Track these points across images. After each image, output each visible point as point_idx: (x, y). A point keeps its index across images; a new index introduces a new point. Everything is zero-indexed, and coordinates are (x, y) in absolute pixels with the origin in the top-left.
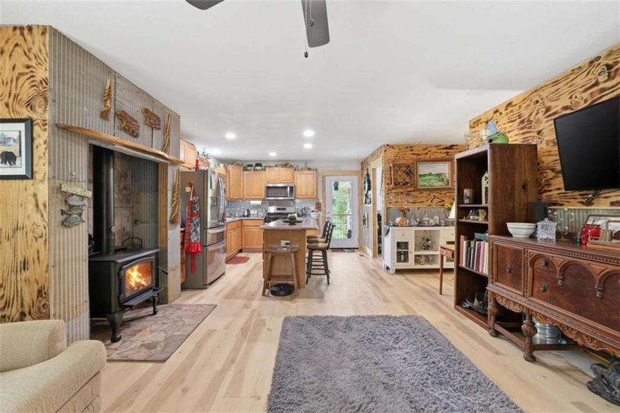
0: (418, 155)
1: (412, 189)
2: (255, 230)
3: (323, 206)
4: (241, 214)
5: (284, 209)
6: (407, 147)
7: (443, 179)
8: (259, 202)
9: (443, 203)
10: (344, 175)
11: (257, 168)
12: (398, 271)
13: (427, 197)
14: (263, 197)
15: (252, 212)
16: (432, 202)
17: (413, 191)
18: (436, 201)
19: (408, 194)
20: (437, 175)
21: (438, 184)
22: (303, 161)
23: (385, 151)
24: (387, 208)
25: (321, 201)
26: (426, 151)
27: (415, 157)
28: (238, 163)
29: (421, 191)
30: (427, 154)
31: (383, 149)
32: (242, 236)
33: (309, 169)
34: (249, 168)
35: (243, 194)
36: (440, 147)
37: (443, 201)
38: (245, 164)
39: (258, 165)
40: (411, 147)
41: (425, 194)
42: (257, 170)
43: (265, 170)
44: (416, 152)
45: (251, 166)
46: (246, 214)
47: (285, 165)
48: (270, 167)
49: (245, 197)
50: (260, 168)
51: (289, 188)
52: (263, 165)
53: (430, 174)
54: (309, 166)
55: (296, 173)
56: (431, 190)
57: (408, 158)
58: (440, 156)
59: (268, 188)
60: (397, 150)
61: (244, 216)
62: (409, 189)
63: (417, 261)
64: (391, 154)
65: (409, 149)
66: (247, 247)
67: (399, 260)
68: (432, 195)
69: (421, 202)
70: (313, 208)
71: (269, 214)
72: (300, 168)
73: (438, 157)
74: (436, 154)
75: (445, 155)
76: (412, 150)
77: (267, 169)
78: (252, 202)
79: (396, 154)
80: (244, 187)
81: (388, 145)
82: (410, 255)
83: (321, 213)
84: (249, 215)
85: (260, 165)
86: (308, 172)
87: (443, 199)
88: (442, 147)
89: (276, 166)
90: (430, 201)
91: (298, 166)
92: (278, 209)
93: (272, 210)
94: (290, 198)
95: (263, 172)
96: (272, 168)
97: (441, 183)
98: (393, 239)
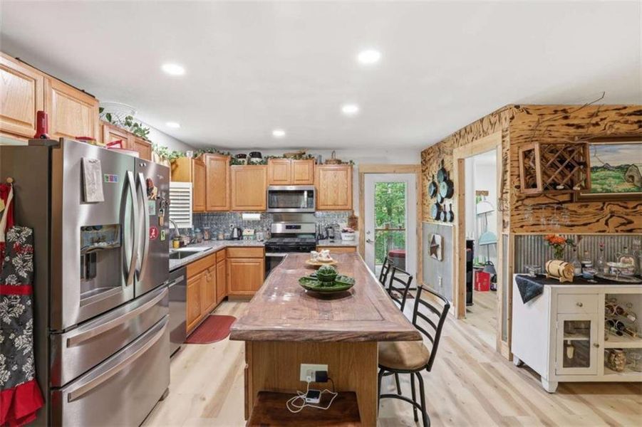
0: (579, 127)
1: (566, 198)
2: (250, 264)
3: (360, 221)
4: (228, 234)
5: (299, 227)
6: (556, 112)
7: (632, 177)
8: (257, 216)
9: (629, 227)
10: (394, 172)
11: (254, 160)
12: (564, 388)
13: (595, 215)
14: (263, 208)
15: (245, 232)
16: (607, 224)
17: (571, 201)
18: (615, 221)
19: (559, 207)
20: (620, 168)
21: (620, 188)
22: (330, 149)
23: (512, 118)
24: (517, 237)
25: (357, 214)
26: (594, 120)
27: (572, 131)
28: (222, 152)
29: (585, 201)
30: (597, 124)
31: (507, 115)
32: (227, 275)
33: (339, 162)
34: (241, 160)
35: (231, 203)
36: (623, 112)
37: (630, 222)
38: (234, 154)
39: (254, 155)
40: (564, 111)
41: (592, 208)
42: (253, 163)
43: (266, 163)
44: (576, 122)
45: (244, 156)
46: (235, 235)
47: (300, 155)
48: (275, 158)
49: (234, 207)
50: (258, 160)
51: (306, 193)
52: (263, 155)
53: (606, 167)
54: (338, 157)
55: (318, 168)
56: (606, 199)
57: (561, 133)
58: (624, 129)
59: (272, 192)
60: (535, 118)
61: (233, 239)
62: (561, 198)
63: (609, 364)
64: (524, 124)
65: (562, 115)
66: (236, 293)
67: (568, 363)
68: (607, 209)
69: (585, 225)
70: (344, 225)
71: (274, 235)
72: (323, 161)
73: (621, 131)
74: (616, 126)
75: (636, 126)
76: (566, 118)
77: (270, 161)
78: (246, 216)
79: (533, 125)
80: (231, 190)
81: (517, 107)
82: (593, 350)
83: (357, 233)
84: (240, 237)
85: (259, 155)
86: (336, 166)
87: (629, 218)
88: (631, 111)
89: (285, 157)
90: (603, 221)
91: (320, 156)
92: (288, 227)
93: (279, 228)
94: (309, 210)
95: (264, 167)
96: (278, 161)
97: (627, 186)
98: (555, 313)
